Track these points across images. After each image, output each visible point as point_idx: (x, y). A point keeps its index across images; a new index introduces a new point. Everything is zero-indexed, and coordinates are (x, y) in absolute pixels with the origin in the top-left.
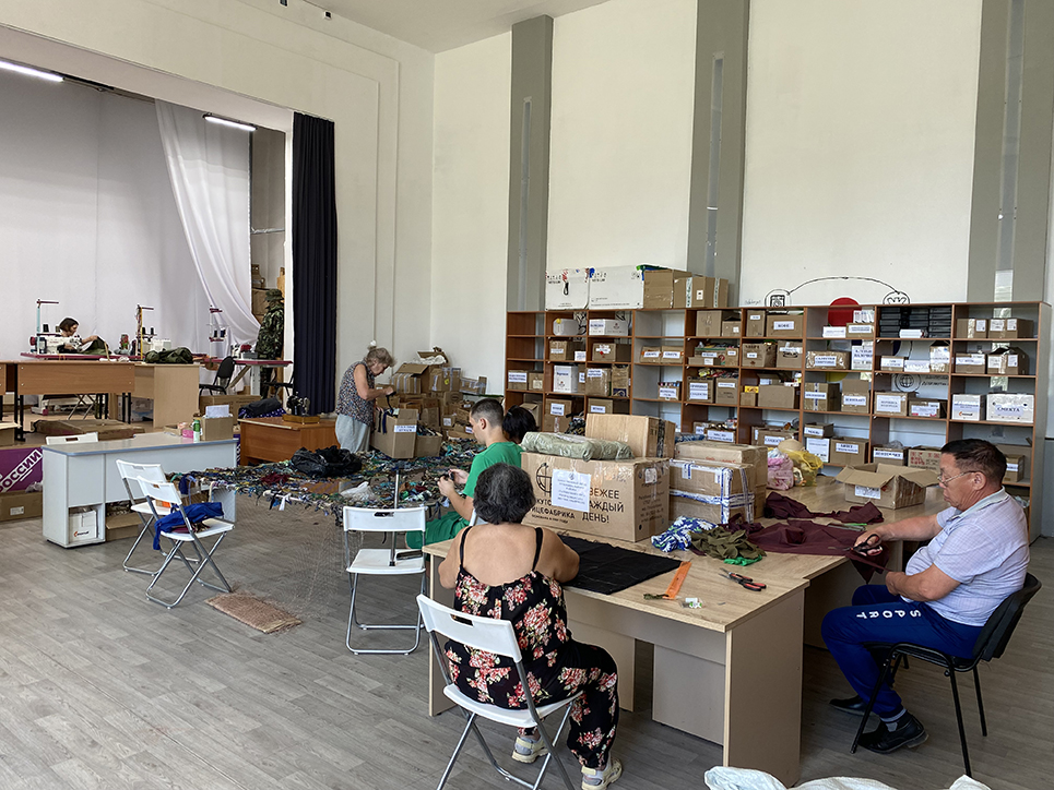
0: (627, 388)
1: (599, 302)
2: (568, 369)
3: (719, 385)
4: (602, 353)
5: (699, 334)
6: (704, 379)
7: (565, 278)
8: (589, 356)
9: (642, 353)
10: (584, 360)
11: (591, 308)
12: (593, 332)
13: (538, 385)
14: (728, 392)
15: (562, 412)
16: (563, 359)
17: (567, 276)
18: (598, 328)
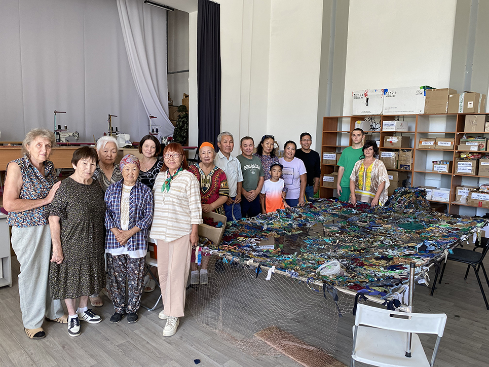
0: (410, 164)
3: (482, 164)
4: (391, 142)
5: (466, 130)
6: (467, 159)
8: (382, 144)
9: (420, 142)
11: (385, 114)
14: (488, 168)
17: (368, 94)
18: (389, 126)
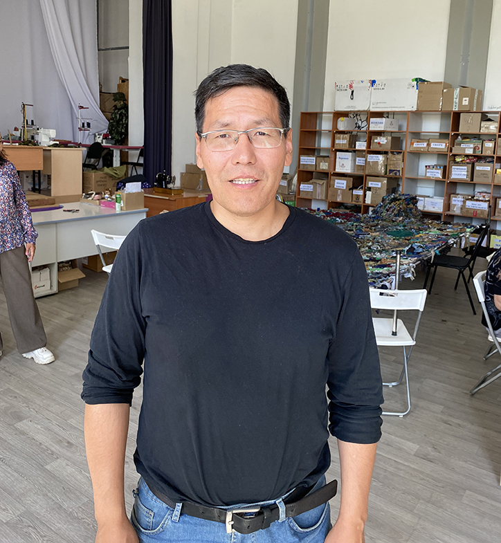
0: (401, 169)
1: (379, 105)
2: (349, 155)
3: (477, 168)
4: (379, 143)
5: (462, 130)
6: (462, 163)
7: (351, 87)
8: (369, 145)
9: (412, 144)
10: (364, 148)
11: (372, 110)
12: (373, 128)
13: (324, 166)
14: (484, 174)
15: (344, 186)
16: (347, 147)
17: (353, 85)
18: (377, 125)
